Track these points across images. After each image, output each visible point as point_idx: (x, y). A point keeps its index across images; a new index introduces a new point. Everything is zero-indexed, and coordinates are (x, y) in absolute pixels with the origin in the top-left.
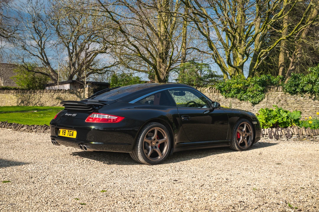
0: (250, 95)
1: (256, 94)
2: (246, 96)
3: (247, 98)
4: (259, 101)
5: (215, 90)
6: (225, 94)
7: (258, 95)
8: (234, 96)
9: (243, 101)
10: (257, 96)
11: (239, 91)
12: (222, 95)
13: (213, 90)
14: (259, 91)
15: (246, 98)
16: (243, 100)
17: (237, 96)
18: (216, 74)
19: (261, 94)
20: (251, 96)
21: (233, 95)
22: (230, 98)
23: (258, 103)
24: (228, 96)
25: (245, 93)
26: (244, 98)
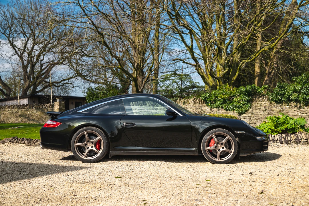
0: (236, 105)
1: (242, 104)
2: (232, 106)
3: (234, 108)
4: (246, 111)
5: (200, 101)
6: (211, 104)
7: (245, 105)
8: (220, 107)
9: (229, 112)
10: (243, 106)
11: (224, 101)
12: (208, 106)
13: (198, 101)
14: (245, 101)
15: (232, 108)
16: (229, 110)
17: (223, 106)
18: (198, 85)
19: (247, 104)
20: (238, 106)
21: (218, 106)
22: (216, 108)
23: (244, 113)
24: (214, 107)
25: (231, 103)
26: (231, 108)
